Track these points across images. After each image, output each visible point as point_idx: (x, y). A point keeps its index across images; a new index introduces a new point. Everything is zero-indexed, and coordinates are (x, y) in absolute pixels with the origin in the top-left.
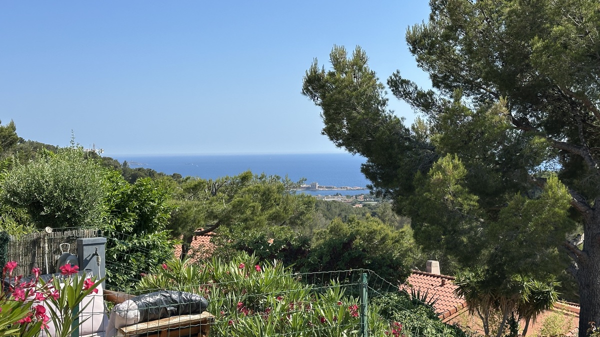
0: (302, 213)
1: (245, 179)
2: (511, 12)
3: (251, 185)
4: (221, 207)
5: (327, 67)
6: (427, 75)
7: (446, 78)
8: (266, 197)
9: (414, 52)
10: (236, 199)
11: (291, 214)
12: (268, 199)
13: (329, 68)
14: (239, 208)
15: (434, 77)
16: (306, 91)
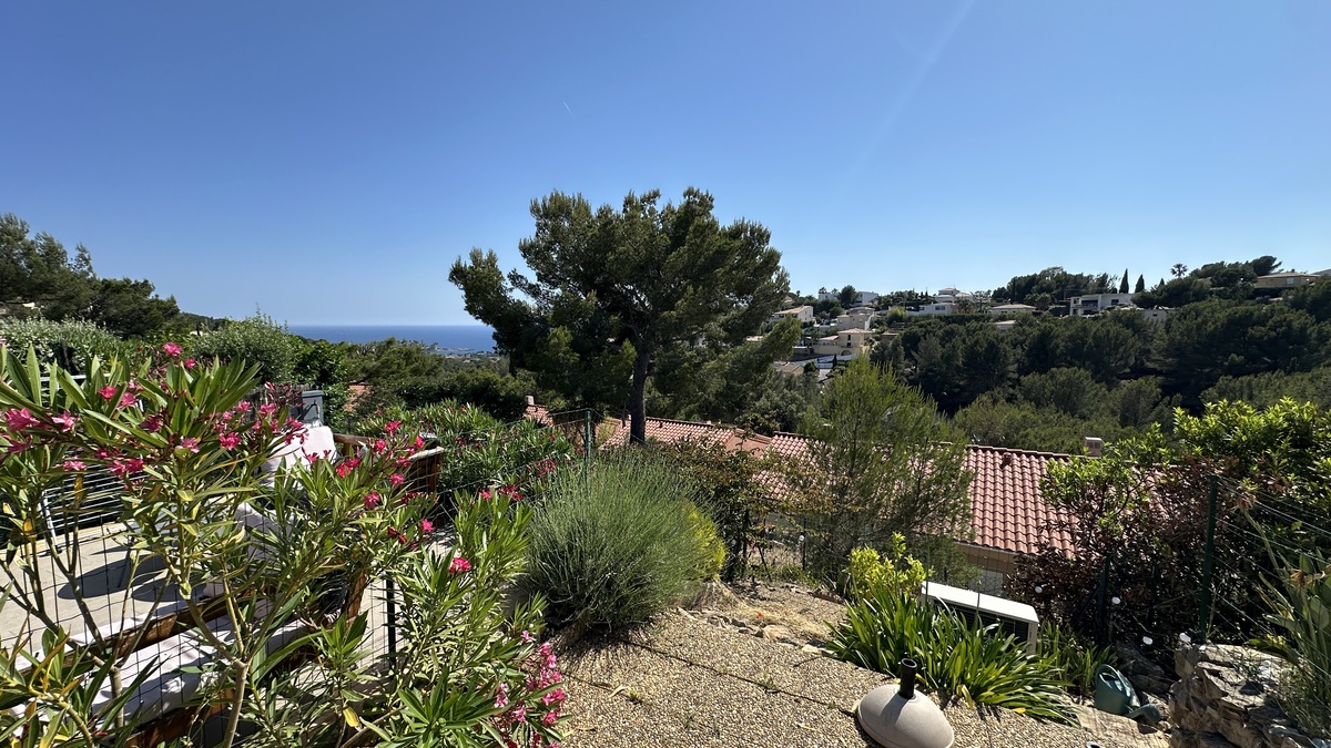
0: (435, 367)
1: (390, 343)
2: (592, 236)
3: (395, 347)
4: (373, 364)
5: (468, 263)
6: (534, 273)
7: (546, 275)
8: (408, 356)
9: (525, 256)
10: (384, 358)
11: (428, 368)
12: (409, 358)
13: (470, 263)
14: (386, 364)
15: (538, 275)
16: (451, 278)
